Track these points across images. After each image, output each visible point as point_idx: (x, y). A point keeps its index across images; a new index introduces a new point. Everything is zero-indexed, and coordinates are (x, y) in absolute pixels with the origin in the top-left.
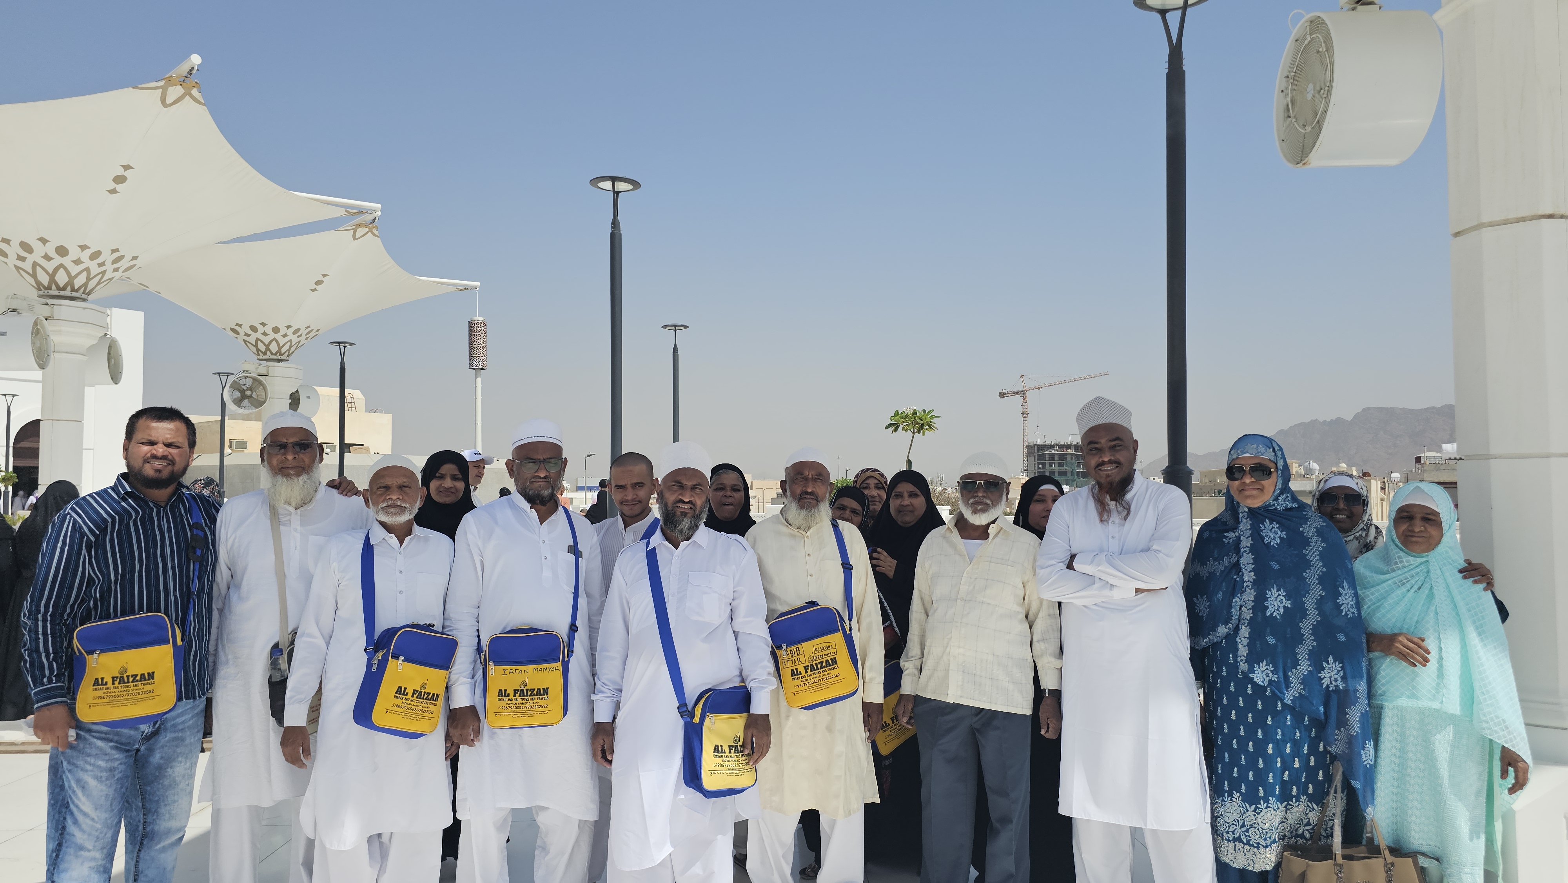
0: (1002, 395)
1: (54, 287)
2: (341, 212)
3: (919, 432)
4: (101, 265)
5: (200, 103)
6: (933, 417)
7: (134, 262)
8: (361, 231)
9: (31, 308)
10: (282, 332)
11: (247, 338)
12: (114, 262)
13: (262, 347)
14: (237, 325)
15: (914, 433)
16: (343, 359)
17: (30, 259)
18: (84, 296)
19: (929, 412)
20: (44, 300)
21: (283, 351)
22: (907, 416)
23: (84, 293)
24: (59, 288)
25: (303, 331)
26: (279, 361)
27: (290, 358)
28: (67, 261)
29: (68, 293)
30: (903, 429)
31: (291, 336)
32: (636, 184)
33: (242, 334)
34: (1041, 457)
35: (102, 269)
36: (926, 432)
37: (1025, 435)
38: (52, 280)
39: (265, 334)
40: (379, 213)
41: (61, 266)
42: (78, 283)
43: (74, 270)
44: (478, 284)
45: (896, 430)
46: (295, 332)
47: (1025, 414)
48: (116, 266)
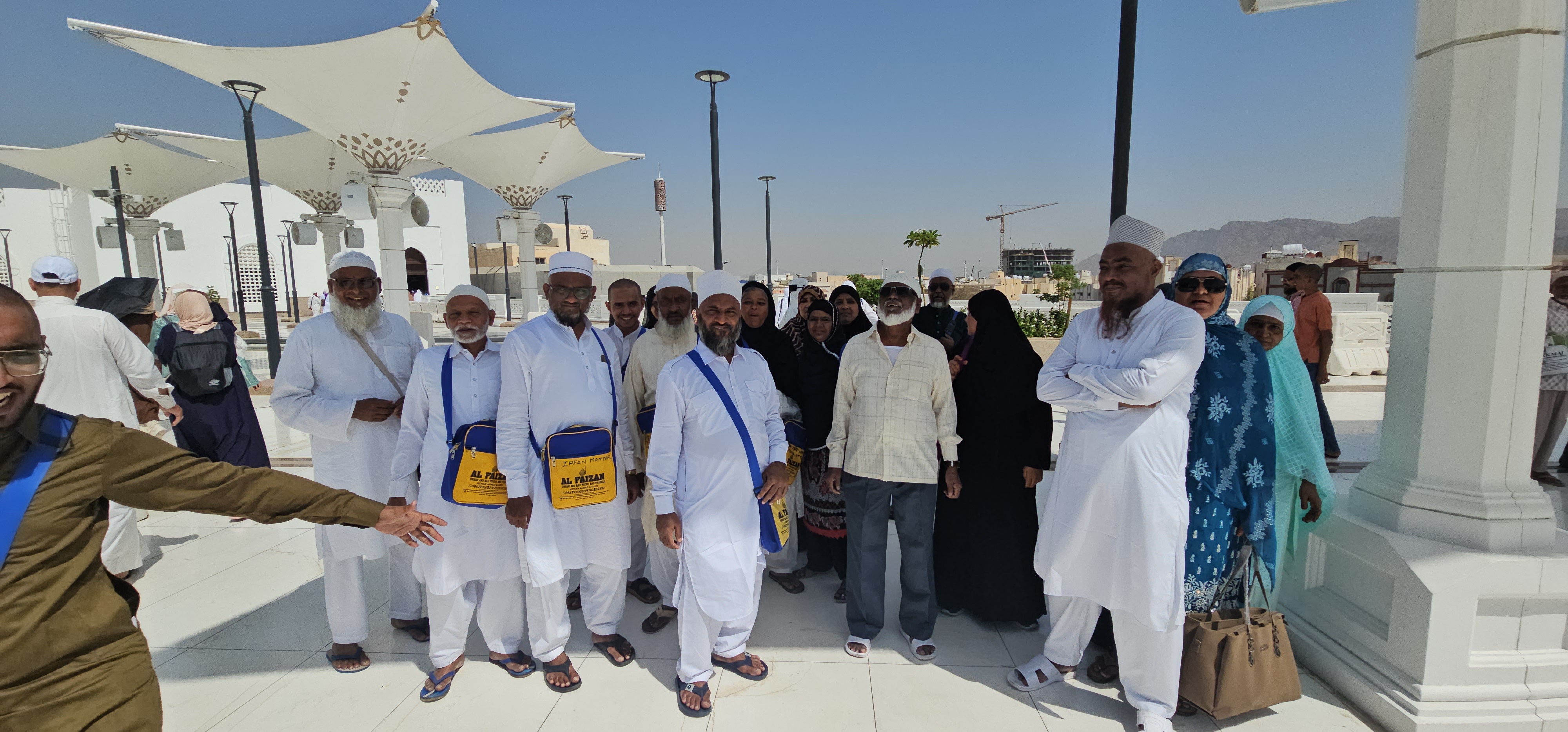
0: (988, 219)
1: (377, 165)
2: (549, 110)
3: (927, 246)
4: (403, 150)
5: (443, 36)
6: (937, 235)
7: (423, 148)
8: (565, 122)
9: (363, 179)
10: (525, 191)
11: (505, 195)
12: (412, 148)
13: (515, 201)
14: (499, 187)
15: (923, 247)
16: (566, 207)
17: (360, 148)
18: (396, 171)
19: (935, 232)
20: (372, 174)
21: (527, 202)
22: (919, 235)
23: (395, 169)
24: (380, 167)
25: (538, 190)
26: (526, 209)
27: (532, 207)
28: (382, 148)
29: (385, 169)
30: (916, 244)
31: (531, 193)
32: (726, 76)
33: (502, 192)
34: (1012, 259)
35: (404, 153)
36: (932, 246)
37: (1002, 244)
38: (375, 162)
39: (515, 192)
40: (574, 109)
41: (379, 152)
42: (391, 161)
43: (387, 154)
44: (644, 155)
45: (911, 245)
46: (533, 191)
47: (1002, 231)
48: (413, 150)
